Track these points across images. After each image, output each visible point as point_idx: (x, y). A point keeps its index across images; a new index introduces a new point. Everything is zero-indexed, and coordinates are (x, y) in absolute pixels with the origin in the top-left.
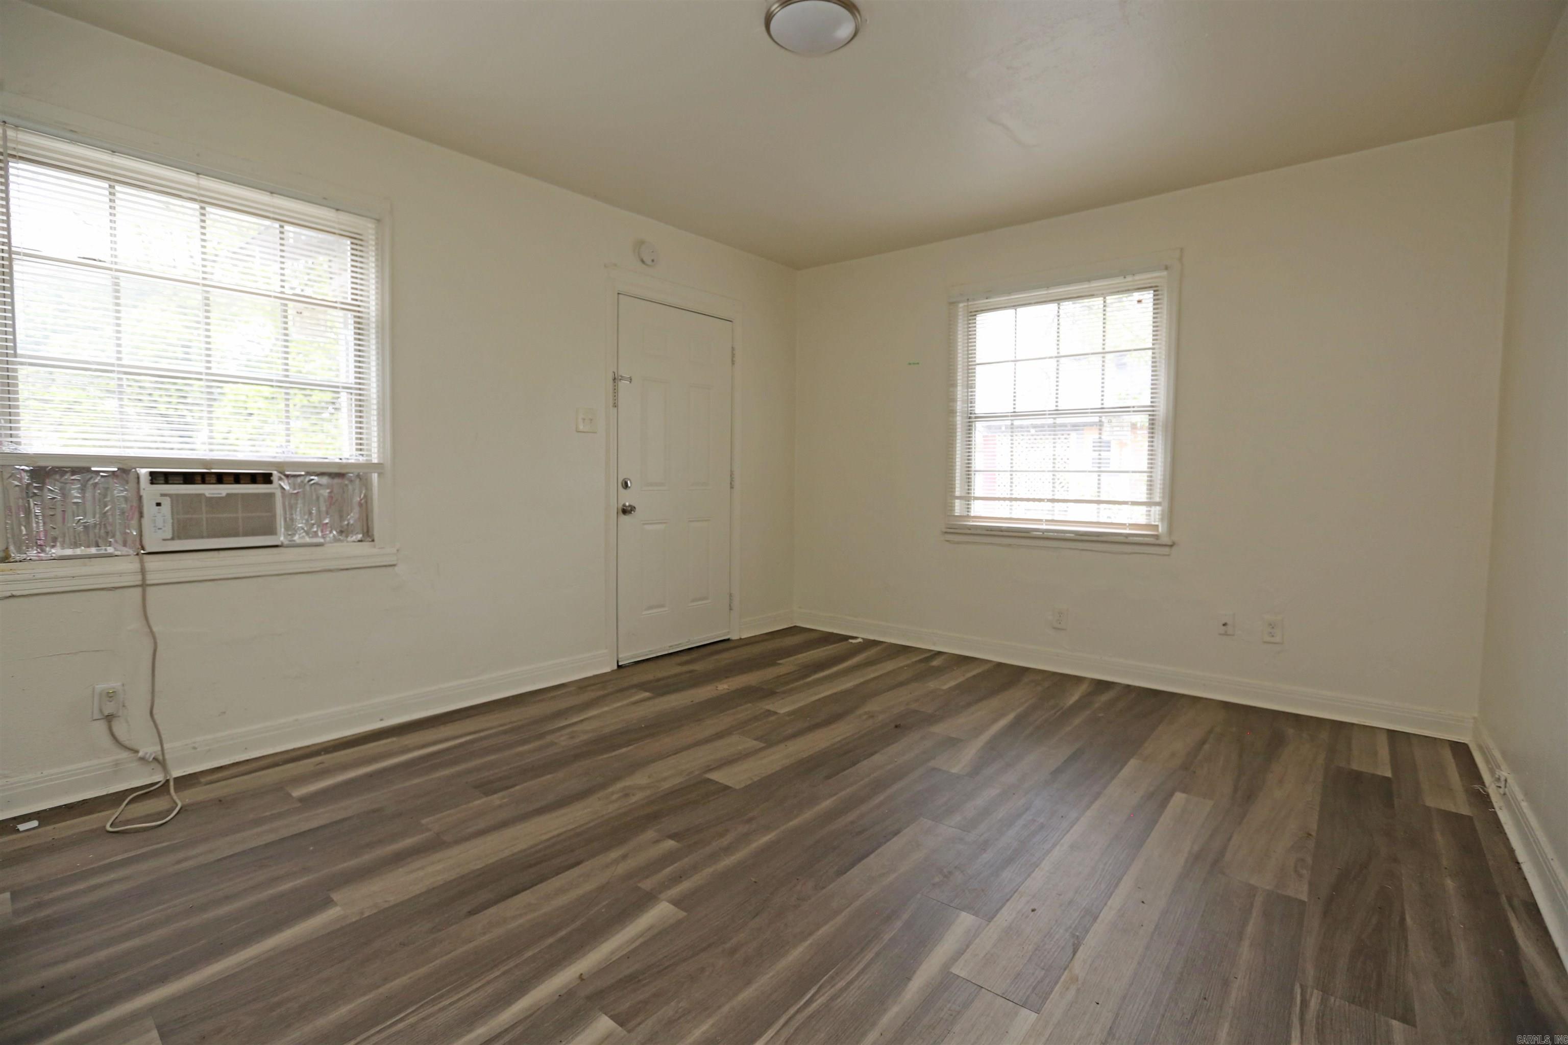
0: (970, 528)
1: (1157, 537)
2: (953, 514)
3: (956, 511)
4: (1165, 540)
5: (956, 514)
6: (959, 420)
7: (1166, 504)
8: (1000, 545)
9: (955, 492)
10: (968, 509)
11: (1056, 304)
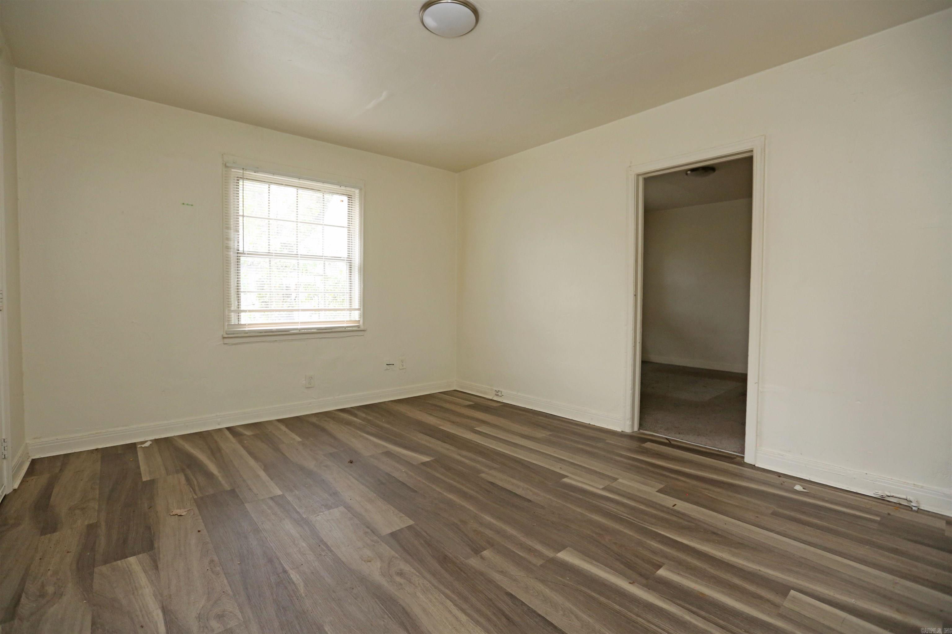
0: (245, 332)
1: (358, 327)
2: (230, 324)
3: (232, 321)
4: (362, 328)
5: (232, 323)
6: (232, 255)
7: (362, 309)
8: (270, 342)
9: (231, 307)
10: (239, 319)
11: (296, 189)
